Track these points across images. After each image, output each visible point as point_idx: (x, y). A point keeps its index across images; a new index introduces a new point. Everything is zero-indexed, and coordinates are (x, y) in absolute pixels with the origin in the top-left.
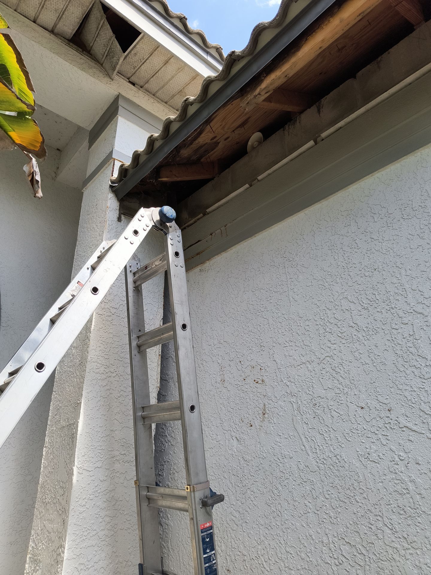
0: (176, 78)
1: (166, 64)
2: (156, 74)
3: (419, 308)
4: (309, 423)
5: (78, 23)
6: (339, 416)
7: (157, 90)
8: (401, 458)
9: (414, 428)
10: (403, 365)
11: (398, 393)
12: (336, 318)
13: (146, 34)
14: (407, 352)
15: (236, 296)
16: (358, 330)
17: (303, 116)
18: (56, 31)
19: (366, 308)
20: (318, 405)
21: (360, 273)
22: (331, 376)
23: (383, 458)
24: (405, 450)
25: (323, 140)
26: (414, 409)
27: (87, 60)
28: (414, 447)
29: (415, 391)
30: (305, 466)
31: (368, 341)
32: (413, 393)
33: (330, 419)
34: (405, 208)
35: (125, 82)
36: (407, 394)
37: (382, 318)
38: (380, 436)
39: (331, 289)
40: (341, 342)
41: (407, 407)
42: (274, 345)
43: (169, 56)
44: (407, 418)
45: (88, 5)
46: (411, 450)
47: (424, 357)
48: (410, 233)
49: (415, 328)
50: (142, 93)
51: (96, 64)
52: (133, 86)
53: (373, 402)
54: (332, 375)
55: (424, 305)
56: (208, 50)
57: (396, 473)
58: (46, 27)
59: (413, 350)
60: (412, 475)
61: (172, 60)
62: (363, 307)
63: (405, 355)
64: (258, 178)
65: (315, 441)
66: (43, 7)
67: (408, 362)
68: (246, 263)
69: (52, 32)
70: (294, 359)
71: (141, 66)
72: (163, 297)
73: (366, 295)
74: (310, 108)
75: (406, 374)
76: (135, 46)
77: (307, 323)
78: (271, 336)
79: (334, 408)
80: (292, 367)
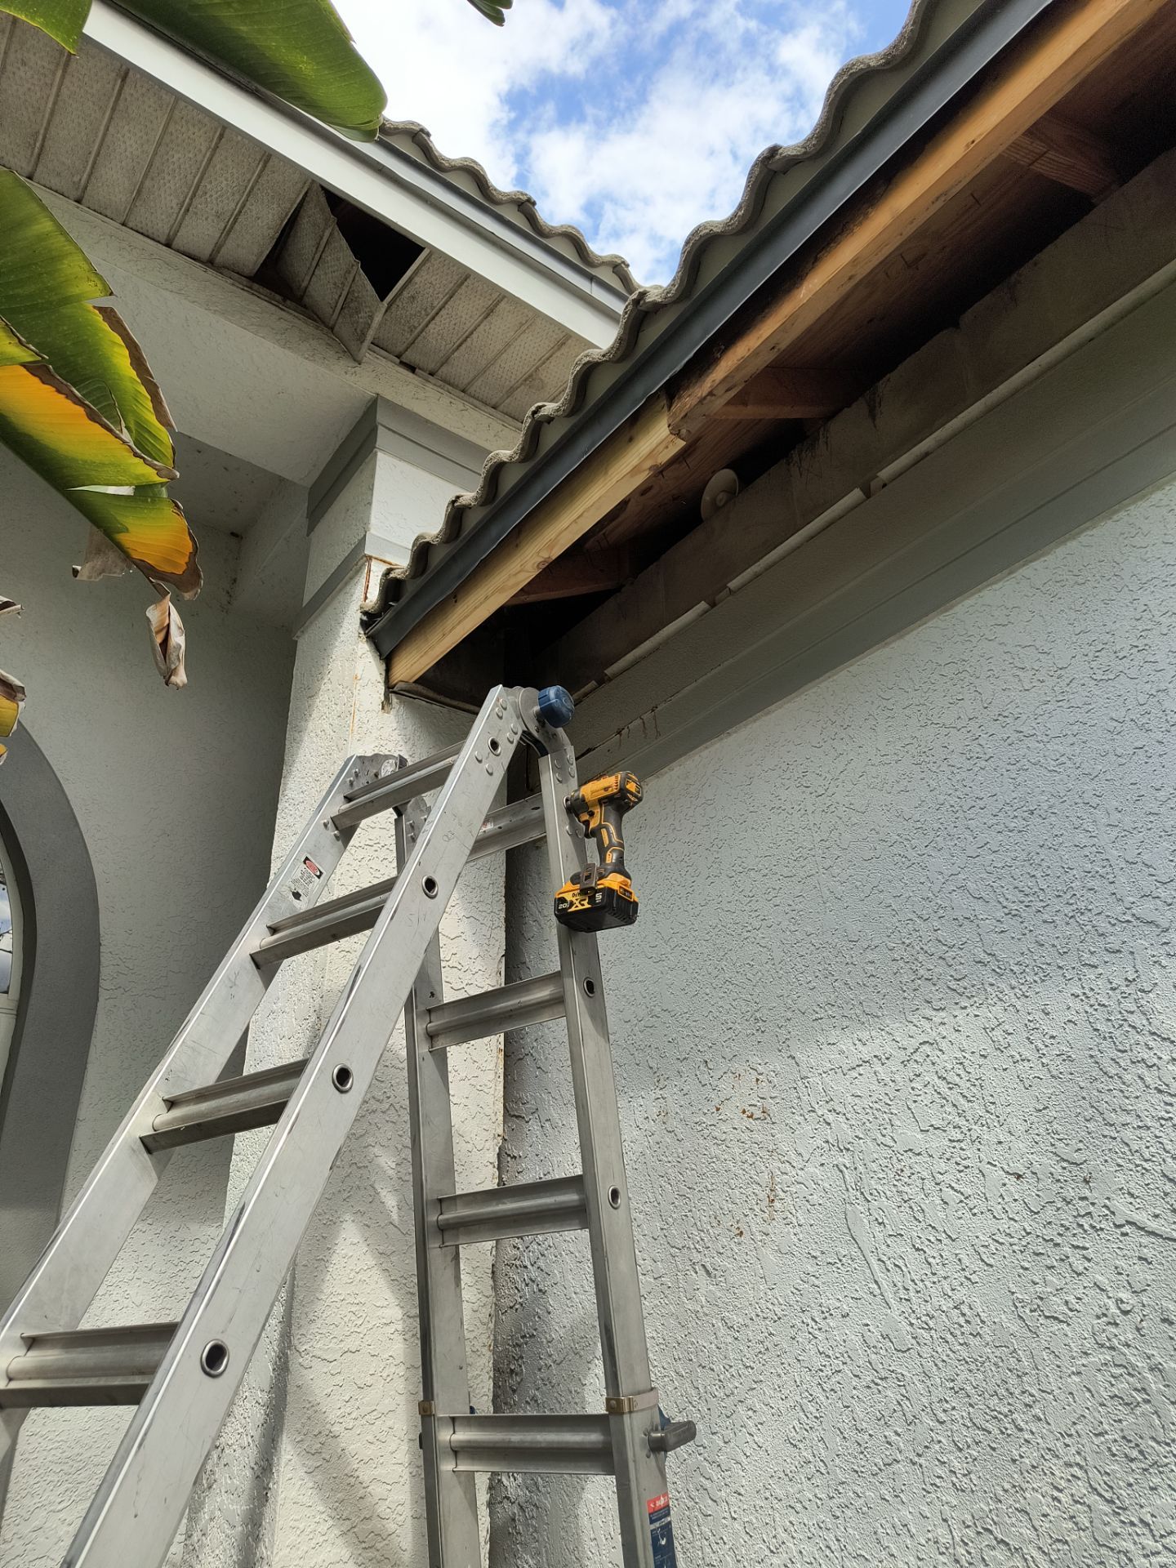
0: (517, 348)
1: (488, 315)
2: (465, 340)
3: (1146, 909)
4: (886, 1221)
5: (272, 238)
6: (961, 1201)
7: (470, 379)
8: (1124, 1307)
9: (1153, 1225)
10: (1112, 1059)
11: (1106, 1133)
12: (940, 941)
13: (434, 251)
14: (1121, 1026)
15: (690, 890)
16: (998, 970)
17: (836, 427)
18: (219, 260)
19: (1014, 912)
20: (907, 1172)
21: (995, 821)
22: (936, 1095)
23: (1078, 1307)
24: (1133, 1284)
25: (884, 485)
26: (1148, 1175)
27: (296, 320)
28: (1154, 1277)
29: (1148, 1128)
30: (882, 1335)
31: (1023, 999)
32: (1144, 1133)
33: (939, 1208)
34: (1097, 654)
35: (390, 364)
36: (1128, 1134)
37: (1057, 938)
38: (1068, 1250)
39: (924, 865)
40: (957, 1004)
41: (1131, 1170)
42: (789, 1014)
43: (495, 296)
44: (1132, 1200)
45: (294, 196)
46: (1148, 1285)
47: (1166, 1036)
48: (1114, 716)
49: (1138, 962)
50: (435, 388)
51: (317, 328)
52: (411, 375)
53: (1044, 1160)
54: (939, 1093)
55: (1157, 900)
56: (593, 272)
57: (1112, 1348)
58: (196, 253)
59: (1137, 1020)
60: (1154, 1353)
61: (502, 304)
62: (1006, 911)
63: (1117, 1033)
64: (729, 585)
65: (904, 1268)
66: (187, 210)
67: (1126, 1051)
68: (709, 802)
69: (210, 263)
70: (842, 1052)
71: (427, 326)
72: (503, 899)
73: (1011, 879)
74: (849, 405)
75: (1124, 1083)
76: (410, 280)
77: (870, 956)
78: (779, 992)
79: (947, 1178)
80: (836, 1073)
